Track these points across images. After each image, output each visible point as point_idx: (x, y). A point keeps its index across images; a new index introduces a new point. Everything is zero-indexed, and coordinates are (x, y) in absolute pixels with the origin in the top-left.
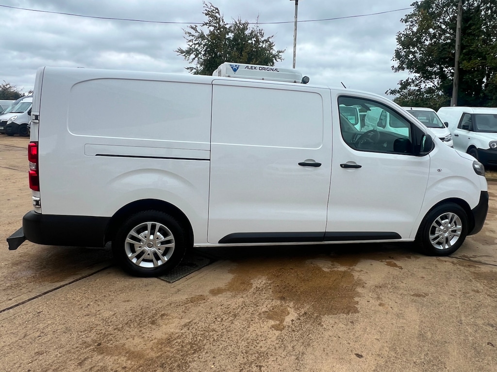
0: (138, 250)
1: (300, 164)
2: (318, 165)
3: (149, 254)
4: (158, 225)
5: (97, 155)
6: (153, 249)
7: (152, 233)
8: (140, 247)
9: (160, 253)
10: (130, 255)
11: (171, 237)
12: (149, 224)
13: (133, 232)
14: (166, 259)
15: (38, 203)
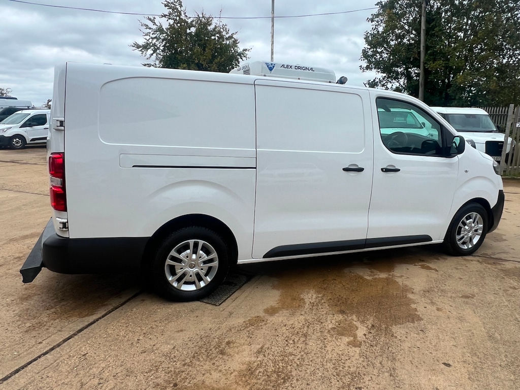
0: (179, 272)
1: (344, 169)
2: (361, 170)
3: (191, 276)
4: (201, 242)
5: (133, 167)
6: (195, 270)
7: (195, 252)
8: (181, 269)
9: (202, 273)
10: (170, 279)
11: (214, 255)
12: (191, 242)
13: (173, 253)
14: (209, 280)
15: (65, 225)
